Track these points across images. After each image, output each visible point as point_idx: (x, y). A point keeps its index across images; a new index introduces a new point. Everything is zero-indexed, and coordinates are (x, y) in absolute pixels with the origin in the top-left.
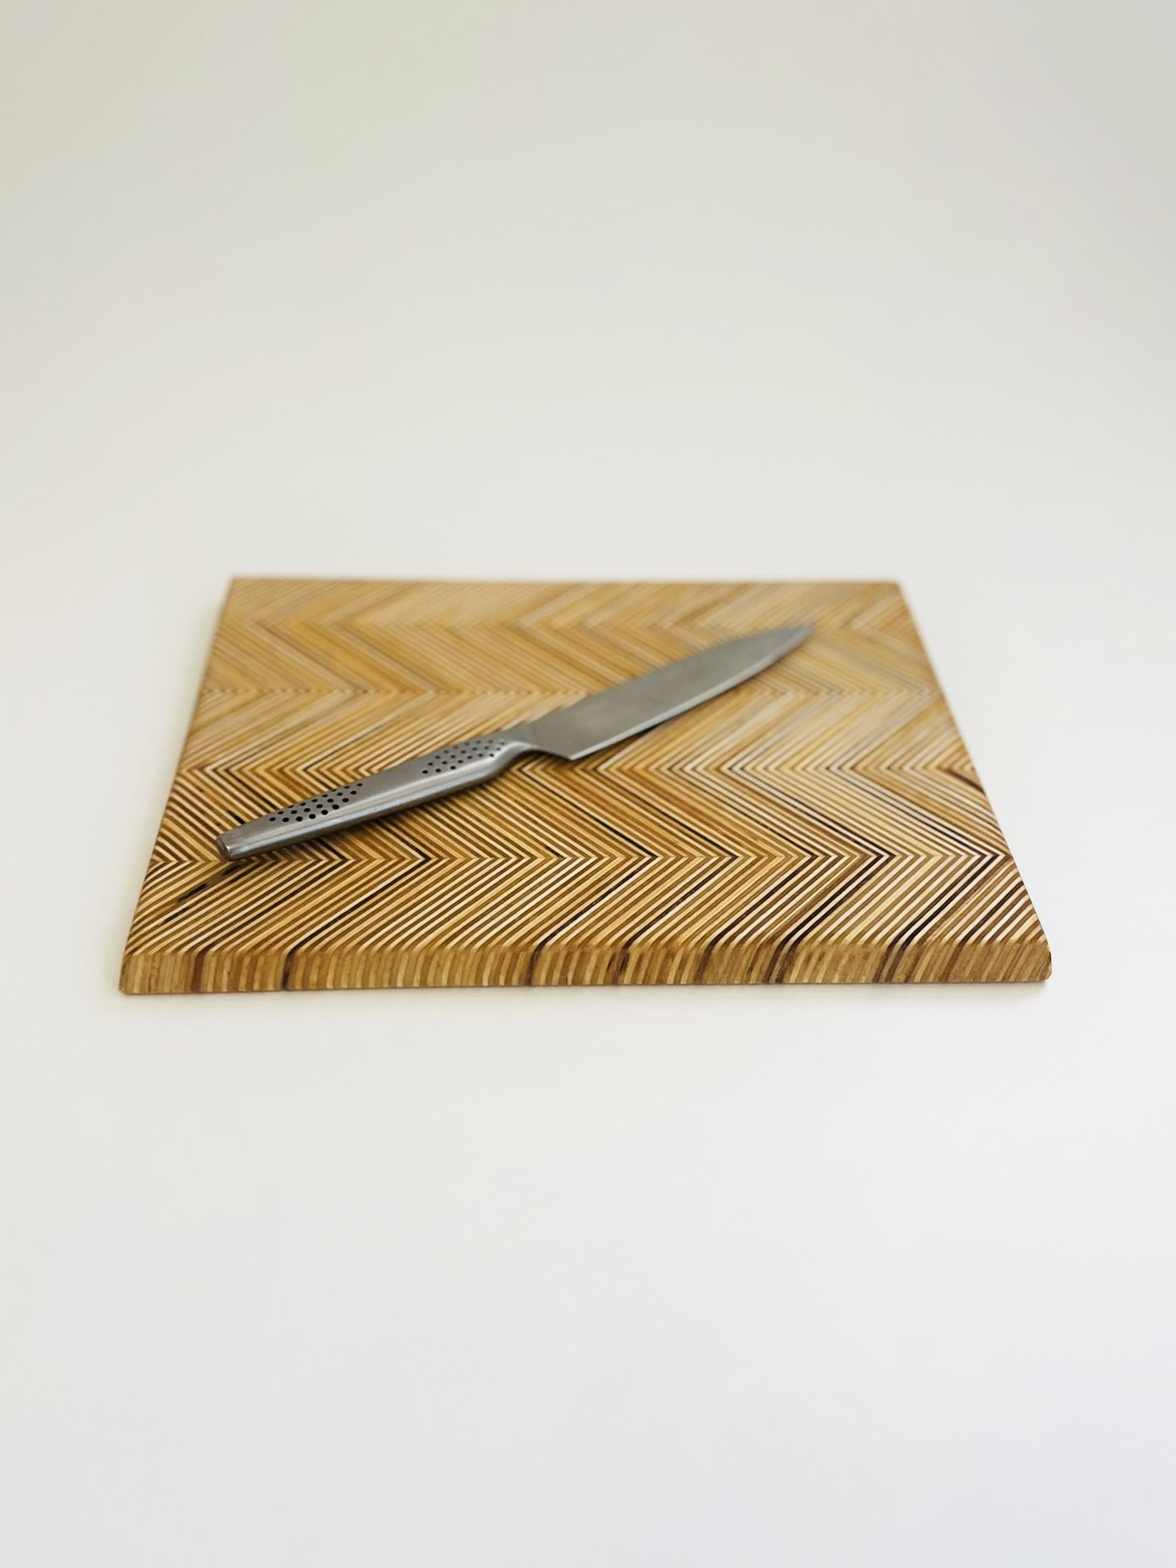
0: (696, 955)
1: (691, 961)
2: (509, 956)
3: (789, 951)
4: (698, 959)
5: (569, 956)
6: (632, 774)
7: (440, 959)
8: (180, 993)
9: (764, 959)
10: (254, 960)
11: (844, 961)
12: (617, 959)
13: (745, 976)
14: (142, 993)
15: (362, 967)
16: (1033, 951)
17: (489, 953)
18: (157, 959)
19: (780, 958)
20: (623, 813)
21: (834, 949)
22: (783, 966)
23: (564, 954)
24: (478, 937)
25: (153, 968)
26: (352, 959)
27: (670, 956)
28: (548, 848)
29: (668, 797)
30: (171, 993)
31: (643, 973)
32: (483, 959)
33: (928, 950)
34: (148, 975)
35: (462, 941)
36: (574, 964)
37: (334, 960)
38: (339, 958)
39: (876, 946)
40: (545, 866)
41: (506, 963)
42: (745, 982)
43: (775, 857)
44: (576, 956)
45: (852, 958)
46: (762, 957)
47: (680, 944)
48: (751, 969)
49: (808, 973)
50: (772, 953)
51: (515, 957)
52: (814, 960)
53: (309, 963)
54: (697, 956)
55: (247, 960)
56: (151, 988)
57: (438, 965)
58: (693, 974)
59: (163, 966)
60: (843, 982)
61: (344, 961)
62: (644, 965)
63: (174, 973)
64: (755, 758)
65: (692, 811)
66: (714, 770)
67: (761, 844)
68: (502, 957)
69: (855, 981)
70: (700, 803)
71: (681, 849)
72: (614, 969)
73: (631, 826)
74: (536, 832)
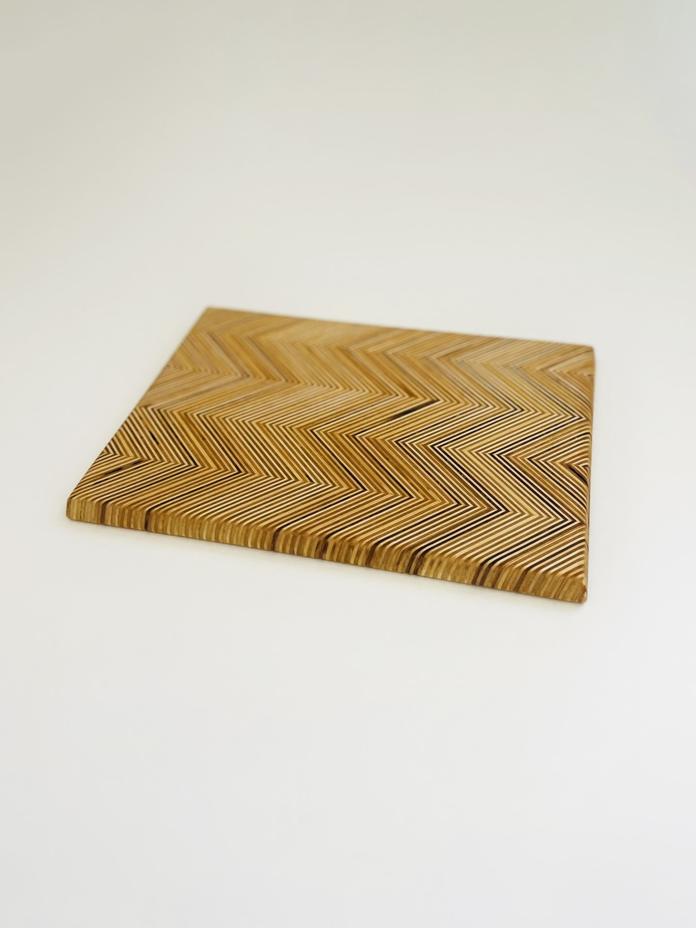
0: (366, 549)
1: (363, 553)
2: (261, 532)
3: (420, 556)
4: (367, 553)
5: (294, 538)
6: (374, 442)
7: (225, 527)
8: (94, 523)
9: (406, 559)
10: (131, 510)
11: (453, 568)
12: (321, 544)
13: (395, 567)
14: (77, 520)
15: (184, 524)
16: (573, 583)
17: (251, 528)
18: (84, 503)
19: (415, 560)
20: (359, 463)
21: (447, 560)
22: (417, 565)
23: (291, 536)
24: (247, 519)
25: (82, 507)
26: (179, 520)
27: (351, 547)
28: (307, 476)
29: (388, 457)
30: (91, 523)
31: (336, 554)
32: (248, 531)
33: (505, 570)
34: (80, 511)
35: (238, 519)
36: (297, 543)
37: (170, 519)
38: (173, 518)
39: (473, 563)
40: (301, 486)
41: (260, 536)
42: (395, 570)
43: (436, 501)
44: (299, 538)
45: (458, 567)
46: (404, 558)
47: (357, 542)
48: (398, 563)
49: (432, 571)
50: (410, 556)
51: (265, 533)
52: (435, 564)
53: (158, 517)
54: (367, 551)
55: (127, 511)
56: (81, 519)
57: (224, 531)
58: (365, 560)
59: (87, 507)
60: (453, 580)
61: (175, 519)
62: (337, 549)
63: (92, 511)
64: (451, 442)
65: (399, 468)
66: (423, 445)
67: (430, 492)
68: (258, 532)
69: (461, 582)
70: (406, 464)
71: (383, 488)
72: (320, 549)
73: (360, 470)
74: (305, 466)
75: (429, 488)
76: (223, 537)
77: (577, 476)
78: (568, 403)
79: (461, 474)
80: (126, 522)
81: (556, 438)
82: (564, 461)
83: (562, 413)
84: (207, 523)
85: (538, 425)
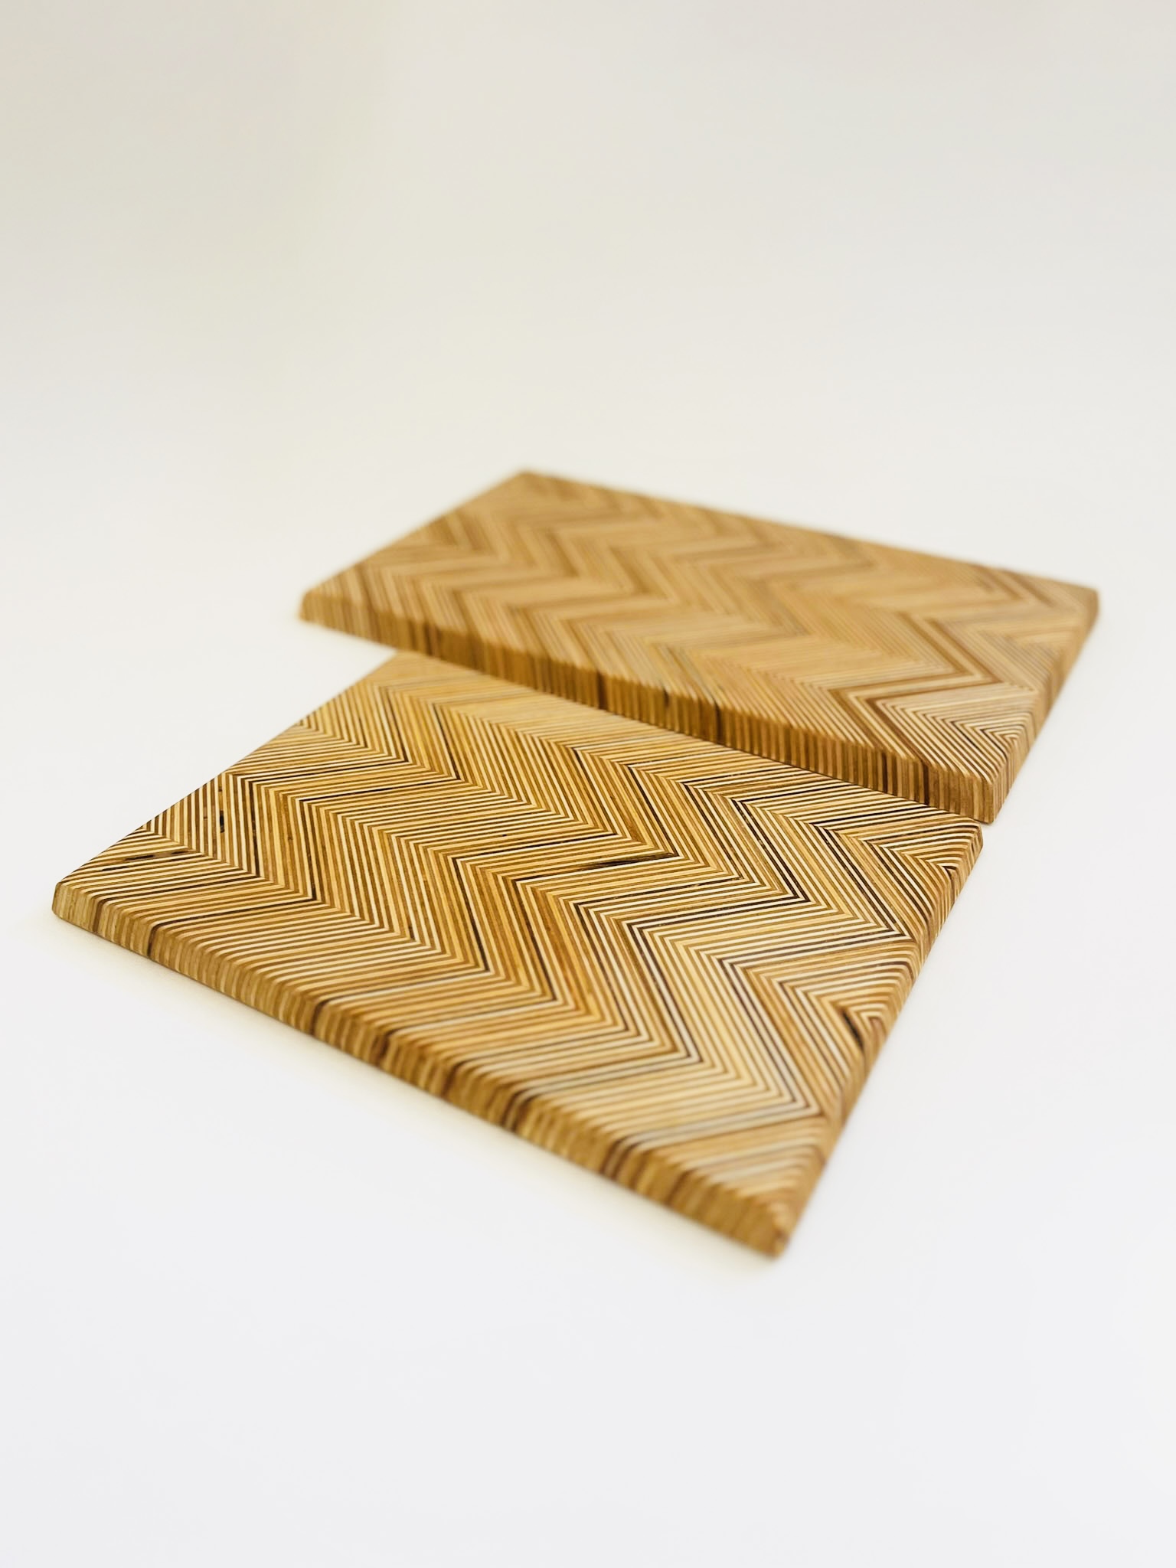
0: (444, 1068)
1: (439, 1074)
2: (299, 999)
3: (524, 1102)
4: (445, 1074)
5: (342, 1022)
6: (541, 898)
7: (250, 979)
8: (85, 930)
9: (501, 1102)
10: (132, 922)
11: (572, 1137)
12: (380, 1042)
13: (483, 1110)
14: (63, 919)
15: (198, 961)
17: (286, 989)
18: (75, 893)
19: (514, 1108)
20: (500, 925)
21: (562, 1122)
22: (517, 1115)
23: (339, 1017)
24: (284, 974)
25: (72, 901)
26: (192, 952)
27: (422, 1059)
28: (410, 928)
29: (550, 925)
30: (80, 927)
31: (399, 1065)
32: (280, 993)
34: (69, 905)
35: (271, 971)
36: (346, 1031)
37: (181, 947)
38: (184, 947)
39: (603, 1135)
40: (393, 941)
41: (297, 1005)
42: (484, 1116)
43: (591, 1015)
44: (348, 1024)
45: (579, 1138)
46: (499, 1097)
47: (431, 1053)
48: (489, 1105)
49: (539, 1133)
50: (508, 1097)
51: (303, 1003)
52: (545, 1123)
53: (165, 941)
54: (444, 1071)
55: (127, 921)
56: (69, 919)
57: (249, 985)
58: (440, 1087)
59: (78, 902)
60: (571, 1158)
61: (188, 949)
62: (402, 1058)
63: (84, 912)
65: (560, 948)
66: (616, 920)
67: (590, 999)
68: (294, 999)
69: (582, 1163)
70: (573, 943)
71: (516, 974)
72: (377, 1050)
73: (495, 937)
74: (415, 911)
75: (591, 991)
76: (246, 994)
77: (851, 1031)
78: (890, 905)
79: (654, 980)
80: (122, 939)
81: (842, 958)
82: (839, 1000)
83: (871, 920)
84: (227, 967)
85: (823, 930)
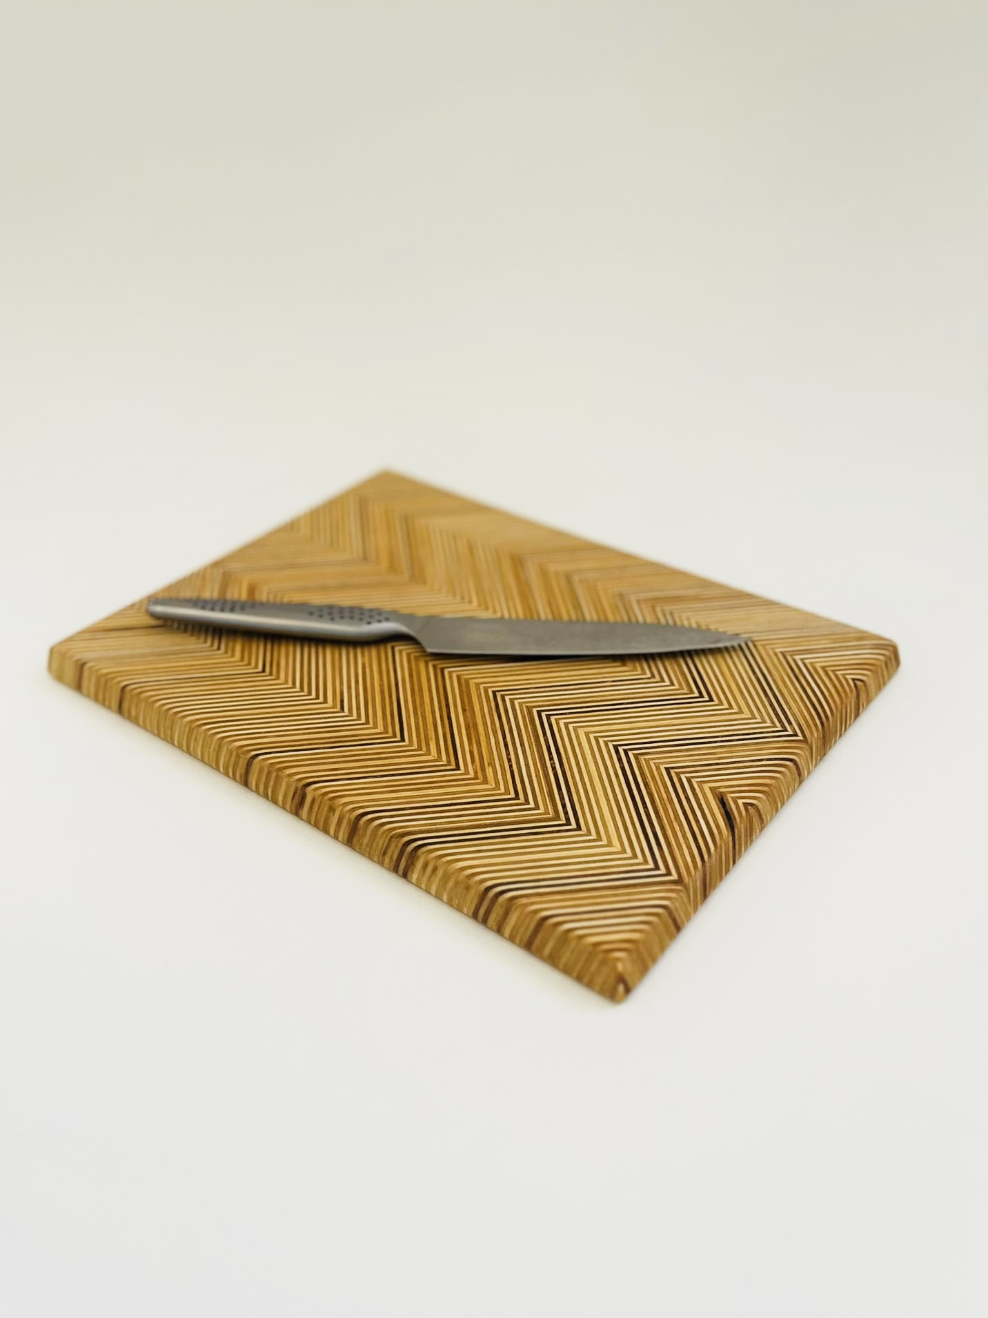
0: (349, 818)
1: (345, 822)
2: (234, 754)
3: (413, 850)
4: (350, 824)
5: (269, 773)
7: (197, 734)
8: (71, 687)
9: (394, 851)
10: (106, 682)
11: (451, 884)
12: (299, 792)
13: (381, 858)
14: (57, 678)
15: (157, 717)
16: (604, 962)
17: (224, 746)
19: (406, 854)
20: (422, 704)
21: (444, 867)
22: (407, 864)
23: (266, 770)
26: (151, 710)
27: (332, 809)
28: (342, 701)
30: (67, 685)
31: (314, 815)
32: (220, 747)
33: (516, 909)
34: (60, 666)
36: (271, 784)
37: (144, 705)
39: (476, 883)
40: (324, 711)
41: (233, 759)
42: (381, 863)
43: (487, 784)
44: (274, 775)
45: (457, 883)
46: (393, 845)
47: (341, 803)
48: (385, 853)
49: (425, 879)
50: (400, 845)
51: (238, 756)
52: (429, 869)
53: (131, 699)
54: (349, 820)
55: (103, 680)
56: (59, 678)
58: (346, 836)
59: (66, 664)
60: (450, 903)
61: (149, 708)
62: (316, 808)
63: (70, 673)
64: (570, 713)
65: (471, 727)
66: (527, 707)
67: (489, 771)
68: (231, 753)
69: (459, 909)
70: (485, 723)
71: (428, 745)
72: (297, 799)
73: (416, 714)
74: (349, 688)
75: (492, 764)
76: (194, 748)
77: (724, 814)
78: (790, 709)
79: (551, 759)
80: (99, 698)
81: (731, 752)
82: (719, 787)
83: (768, 721)
84: (179, 723)
85: (720, 726)
